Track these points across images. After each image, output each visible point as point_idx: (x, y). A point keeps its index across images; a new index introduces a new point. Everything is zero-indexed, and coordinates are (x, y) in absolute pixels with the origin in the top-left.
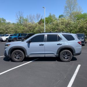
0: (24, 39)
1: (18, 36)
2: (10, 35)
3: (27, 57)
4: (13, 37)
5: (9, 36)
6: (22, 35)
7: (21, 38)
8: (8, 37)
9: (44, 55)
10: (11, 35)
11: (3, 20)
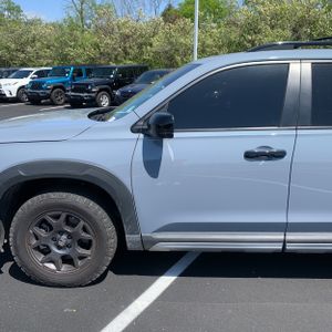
0: (101, 90)
1: (73, 78)
2: (35, 70)
3: (138, 247)
4: (50, 81)
5: (31, 75)
6: (89, 72)
7: (87, 85)
8: (26, 81)
9: (280, 237)
10: (40, 74)
11: (9, 10)
